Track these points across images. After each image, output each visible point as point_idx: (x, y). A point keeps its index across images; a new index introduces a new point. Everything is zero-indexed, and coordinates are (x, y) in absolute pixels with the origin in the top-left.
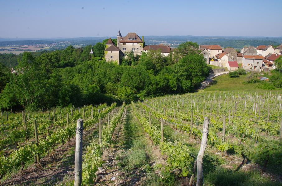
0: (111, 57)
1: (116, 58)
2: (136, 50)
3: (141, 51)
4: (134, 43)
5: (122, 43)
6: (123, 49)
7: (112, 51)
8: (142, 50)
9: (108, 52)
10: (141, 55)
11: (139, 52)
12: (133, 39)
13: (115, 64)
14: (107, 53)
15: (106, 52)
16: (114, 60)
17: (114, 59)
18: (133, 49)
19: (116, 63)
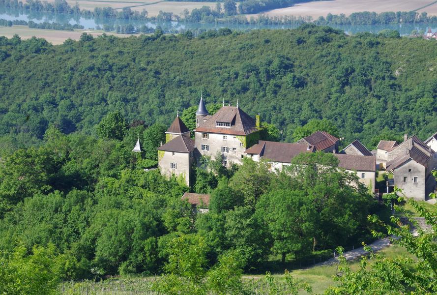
0: (173, 165)
1: (183, 169)
2: (230, 153)
3: (242, 156)
4: (227, 136)
5: (201, 134)
6: (203, 147)
7: (173, 152)
8: (245, 155)
9: (166, 153)
10: (242, 164)
11: (237, 158)
12: (227, 124)
13: (179, 182)
14: (163, 155)
15: (161, 152)
16: (178, 173)
17: (178, 171)
18: (224, 149)
19: (183, 179)
